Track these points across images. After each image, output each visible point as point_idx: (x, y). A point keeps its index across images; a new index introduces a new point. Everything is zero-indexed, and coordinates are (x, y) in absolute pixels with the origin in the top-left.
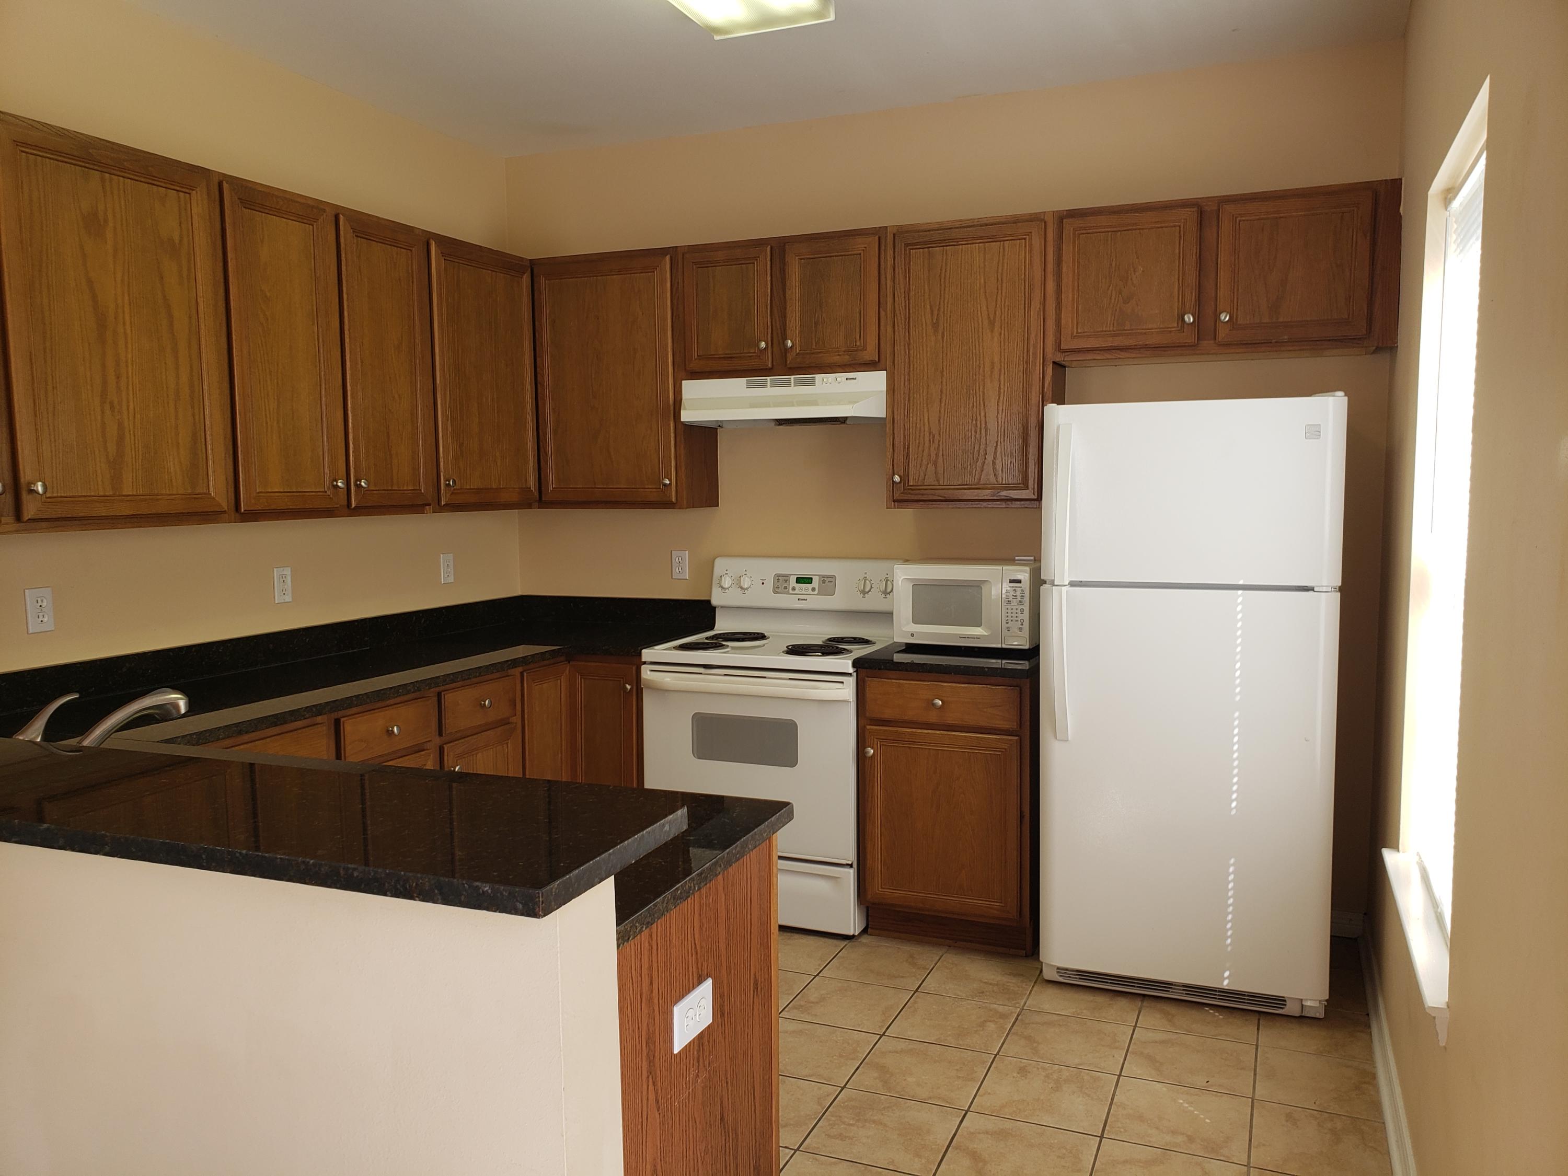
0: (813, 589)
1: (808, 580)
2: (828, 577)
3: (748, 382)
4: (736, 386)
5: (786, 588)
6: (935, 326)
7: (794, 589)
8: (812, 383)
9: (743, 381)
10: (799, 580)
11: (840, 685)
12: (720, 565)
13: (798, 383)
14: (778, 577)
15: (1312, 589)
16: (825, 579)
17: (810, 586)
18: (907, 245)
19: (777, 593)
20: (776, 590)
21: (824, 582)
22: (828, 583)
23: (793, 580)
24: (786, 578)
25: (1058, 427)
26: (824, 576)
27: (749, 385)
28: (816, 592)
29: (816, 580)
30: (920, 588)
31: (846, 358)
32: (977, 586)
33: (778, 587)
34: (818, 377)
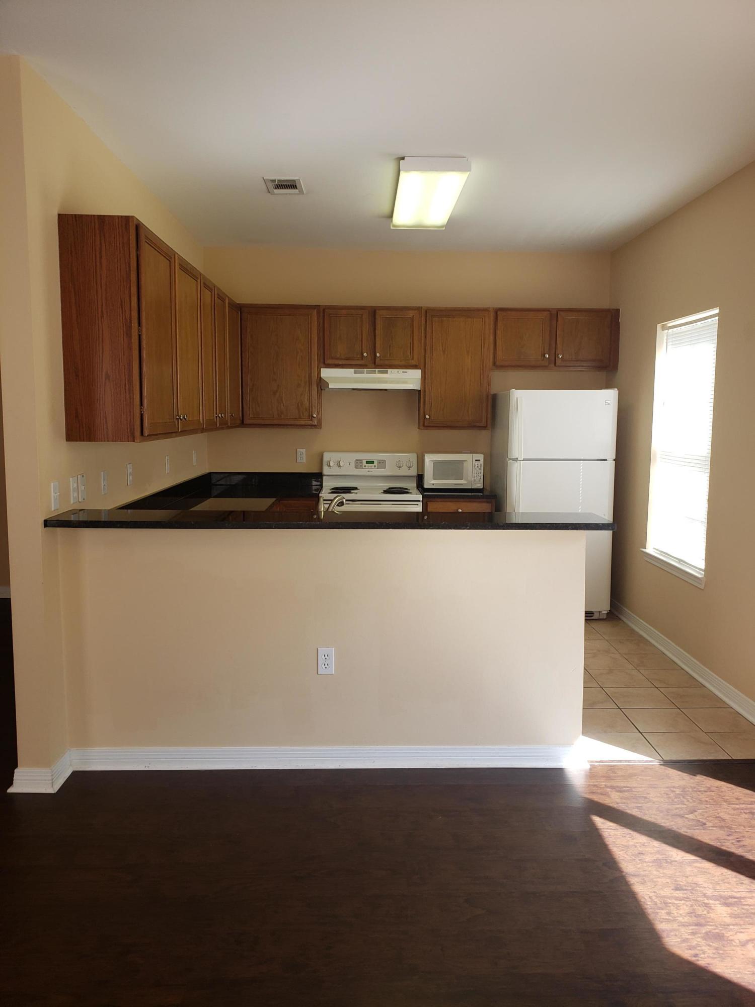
0: (375, 466)
1: (372, 462)
2: (383, 460)
3: (355, 371)
4: (349, 373)
5: (361, 466)
6: (444, 352)
7: (365, 466)
8: (387, 373)
9: (353, 370)
10: (367, 462)
11: (417, 506)
12: (327, 456)
13: (379, 373)
14: (357, 461)
15: (606, 460)
16: (379, 462)
17: (373, 465)
18: (432, 316)
19: (357, 468)
20: (356, 467)
21: (380, 463)
22: (382, 464)
23: (364, 462)
24: (361, 461)
25: (517, 398)
26: (379, 460)
27: (355, 372)
28: (376, 468)
29: (376, 463)
30: (436, 464)
31: (403, 363)
32: (461, 463)
33: (357, 466)
34: (389, 370)
